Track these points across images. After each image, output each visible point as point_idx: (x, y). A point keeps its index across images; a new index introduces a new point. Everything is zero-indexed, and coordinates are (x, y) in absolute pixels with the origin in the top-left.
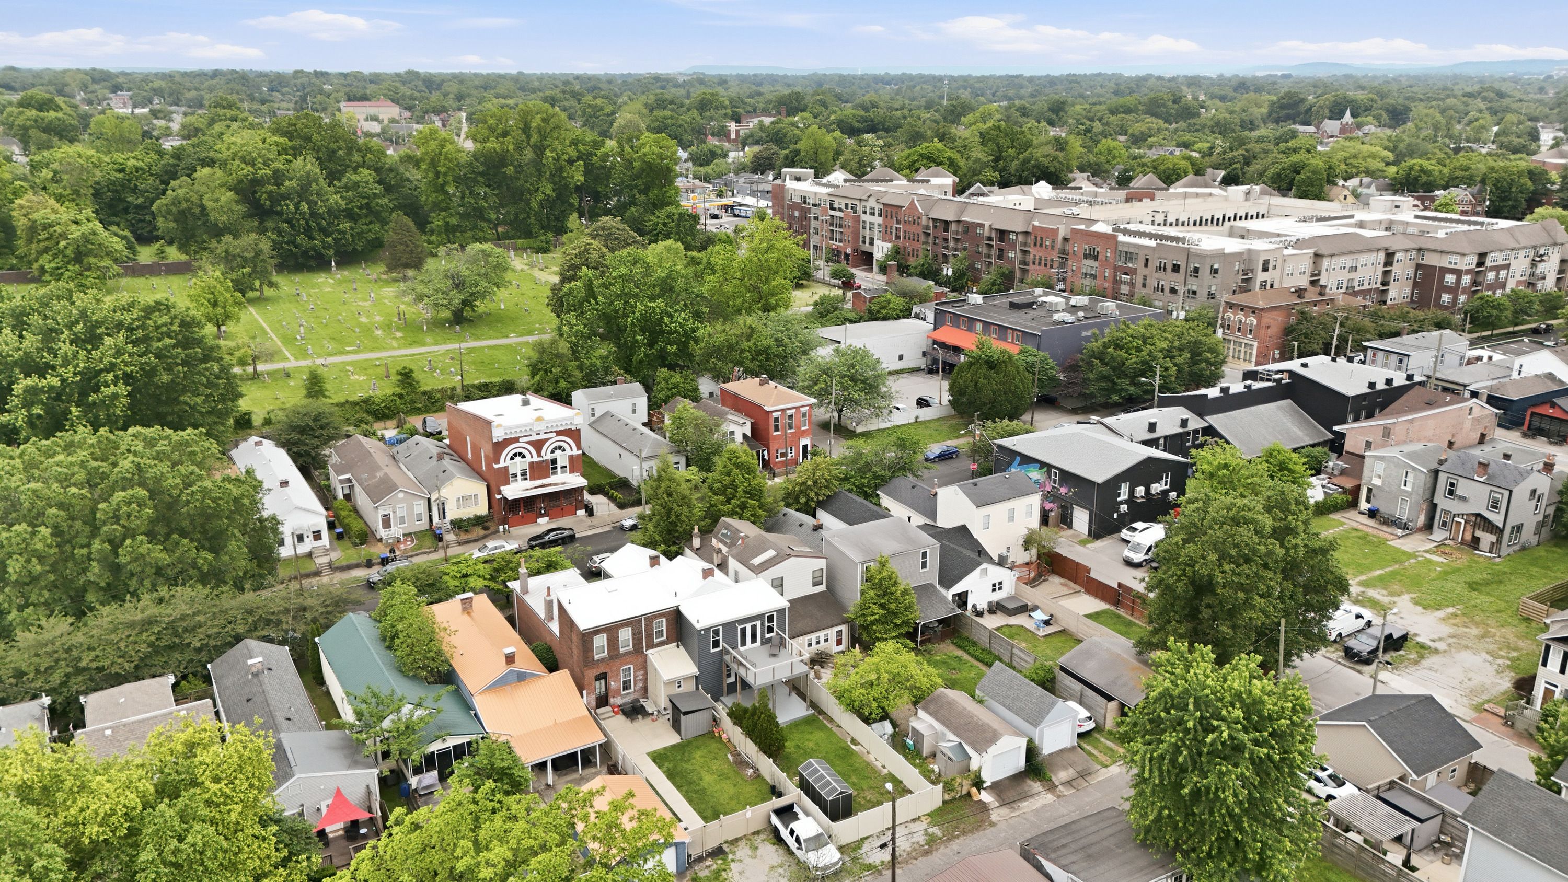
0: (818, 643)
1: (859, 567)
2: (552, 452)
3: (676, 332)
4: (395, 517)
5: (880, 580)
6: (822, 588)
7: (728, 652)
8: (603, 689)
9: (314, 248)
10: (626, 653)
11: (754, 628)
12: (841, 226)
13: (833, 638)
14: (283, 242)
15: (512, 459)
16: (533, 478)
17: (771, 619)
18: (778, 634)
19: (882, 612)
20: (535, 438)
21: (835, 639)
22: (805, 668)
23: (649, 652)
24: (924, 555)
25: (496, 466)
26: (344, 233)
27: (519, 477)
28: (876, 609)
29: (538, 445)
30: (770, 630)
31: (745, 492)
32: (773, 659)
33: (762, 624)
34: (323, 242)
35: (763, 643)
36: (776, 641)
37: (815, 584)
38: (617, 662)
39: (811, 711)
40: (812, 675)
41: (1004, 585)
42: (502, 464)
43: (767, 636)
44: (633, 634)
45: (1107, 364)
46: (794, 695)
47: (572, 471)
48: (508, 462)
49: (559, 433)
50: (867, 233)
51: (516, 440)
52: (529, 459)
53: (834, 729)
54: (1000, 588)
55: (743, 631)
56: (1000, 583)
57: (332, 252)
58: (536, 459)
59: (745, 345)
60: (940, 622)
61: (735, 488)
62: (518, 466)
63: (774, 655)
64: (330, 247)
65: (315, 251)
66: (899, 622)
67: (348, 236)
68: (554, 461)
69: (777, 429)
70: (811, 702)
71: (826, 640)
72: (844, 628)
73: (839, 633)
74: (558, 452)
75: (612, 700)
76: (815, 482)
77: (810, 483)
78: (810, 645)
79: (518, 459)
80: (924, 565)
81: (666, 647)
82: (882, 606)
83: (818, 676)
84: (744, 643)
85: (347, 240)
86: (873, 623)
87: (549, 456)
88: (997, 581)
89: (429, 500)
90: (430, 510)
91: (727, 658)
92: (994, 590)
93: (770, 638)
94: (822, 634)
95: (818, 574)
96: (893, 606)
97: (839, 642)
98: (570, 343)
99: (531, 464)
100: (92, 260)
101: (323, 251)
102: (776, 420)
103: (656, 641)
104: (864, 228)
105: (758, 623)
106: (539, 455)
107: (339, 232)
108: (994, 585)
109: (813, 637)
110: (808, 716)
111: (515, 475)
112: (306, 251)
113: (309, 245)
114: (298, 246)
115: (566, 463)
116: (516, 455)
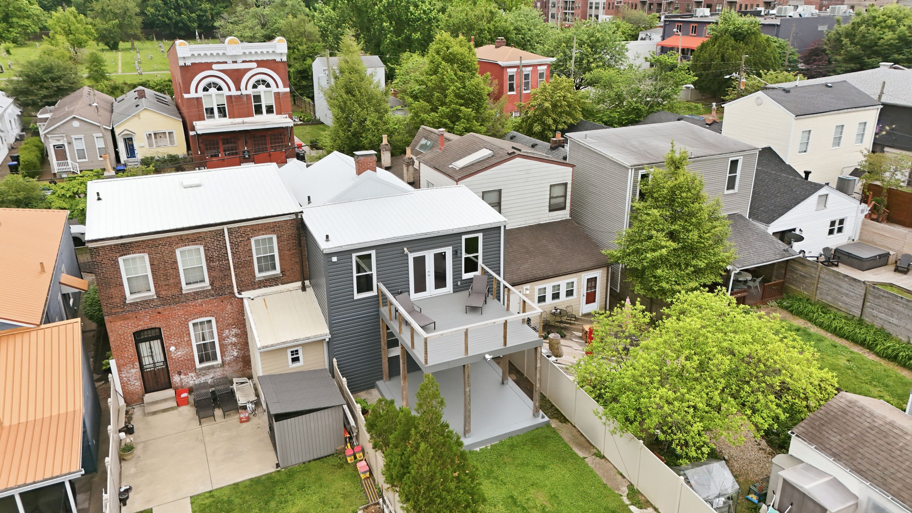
0: (556, 296)
1: (631, 174)
2: (255, 87)
3: (420, 19)
4: (72, 151)
5: (672, 190)
6: (564, 215)
7: (386, 302)
8: (159, 358)
9: (181, 21)
10: (196, 294)
11: (440, 259)
12: (572, 9)
13: (581, 290)
14: (159, 15)
15: (206, 89)
16: (232, 116)
17: (472, 245)
18: (484, 272)
19: (674, 245)
20: (230, 66)
21: (584, 291)
22: (534, 336)
23: (245, 294)
24: (734, 163)
25: (186, 96)
26: (206, 11)
27: (216, 111)
28: (661, 238)
29: (236, 76)
30: (471, 266)
31: (458, 96)
32: (471, 316)
33: (456, 254)
34: (189, 17)
35: (457, 289)
36: (481, 285)
37: (552, 209)
38: (179, 311)
39: (542, 419)
40: (545, 350)
41: (846, 225)
42: (192, 95)
43: (466, 276)
44: (209, 260)
45: (856, 44)
46: (511, 383)
47: (279, 113)
48: (201, 93)
49: (261, 64)
50: (593, 12)
51: (208, 66)
52: (226, 92)
53: (590, 461)
54: (840, 230)
55: (420, 262)
56: (841, 222)
57: (196, 25)
58: (234, 92)
59: (484, 24)
60: (755, 272)
61: (443, 90)
62: (213, 99)
63: (473, 309)
64: (194, 21)
65: (183, 23)
66: (702, 264)
67: (208, 14)
68: (258, 98)
69: (511, 89)
70: (543, 397)
71: (570, 293)
72: (599, 274)
73: (592, 282)
74: (262, 88)
75: (176, 379)
76: (554, 106)
77: (547, 104)
78: (542, 299)
79: (213, 90)
80: (731, 184)
81: (281, 287)
82: (672, 236)
83: (556, 352)
84: (420, 287)
85: (207, 17)
86: (654, 264)
87: (250, 91)
88: (837, 218)
89: (113, 131)
90: (115, 146)
91: (384, 310)
92: (831, 232)
93: (471, 280)
94: (563, 283)
95: (558, 192)
96: (694, 235)
97: (591, 298)
98: (320, 27)
99: (229, 98)
100: (15, 20)
101: (189, 24)
102: (511, 78)
103: (259, 275)
104: (591, 8)
105: (449, 251)
106: (238, 88)
107: (201, 10)
108: (833, 223)
109: (549, 285)
110: (537, 427)
111: (210, 111)
112: (177, 23)
113: (178, 18)
114: (170, 19)
115: (272, 102)
116: (209, 85)
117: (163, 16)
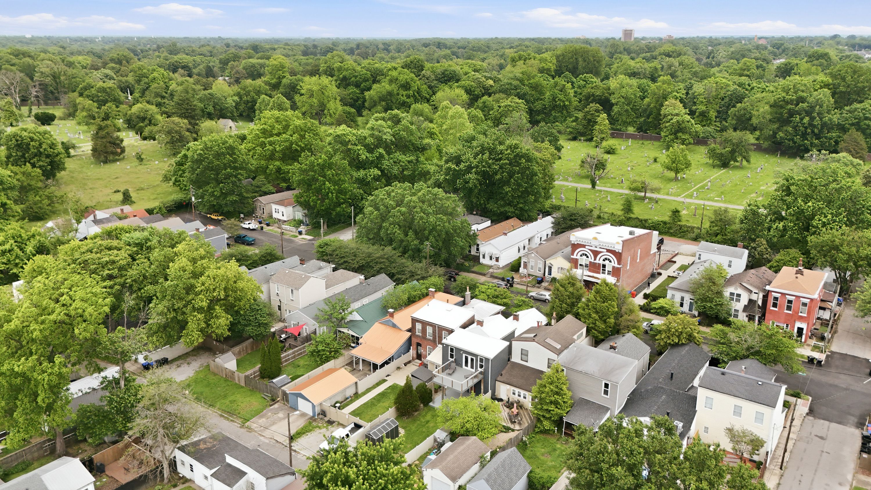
2: (604, 260)
15: (581, 256)
16: (590, 271)
20: (593, 248)
25: (571, 256)
27: (583, 267)
29: (596, 253)
42: (575, 257)
47: (614, 275)
48: (578, 257)
49: (608, 251)
51: (584, 246)
52: (590, 259)
58: (592, 261)
62: (583, 261)
68: (604, 266)
74: (607, 262)
79: (584, 257)
87: (601, 262)
89: (545, 263)
99: (590, 262)
106: (595, 259)
111: (581, 266)
112: (800, 146)
113: (802, 143)
114: (795, 143)
115: (611, 270)
116: (583, 254)
117: (789, 140)
